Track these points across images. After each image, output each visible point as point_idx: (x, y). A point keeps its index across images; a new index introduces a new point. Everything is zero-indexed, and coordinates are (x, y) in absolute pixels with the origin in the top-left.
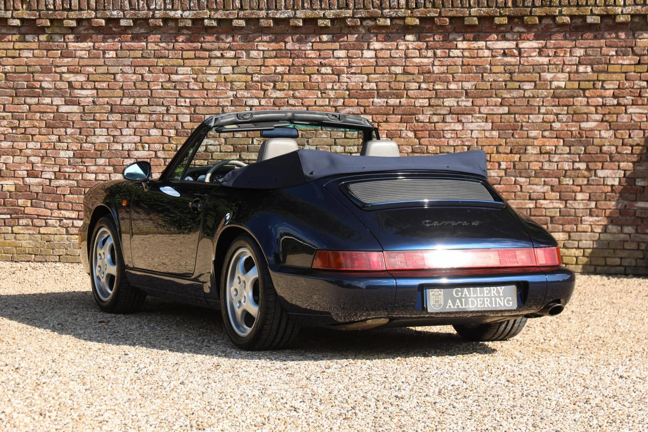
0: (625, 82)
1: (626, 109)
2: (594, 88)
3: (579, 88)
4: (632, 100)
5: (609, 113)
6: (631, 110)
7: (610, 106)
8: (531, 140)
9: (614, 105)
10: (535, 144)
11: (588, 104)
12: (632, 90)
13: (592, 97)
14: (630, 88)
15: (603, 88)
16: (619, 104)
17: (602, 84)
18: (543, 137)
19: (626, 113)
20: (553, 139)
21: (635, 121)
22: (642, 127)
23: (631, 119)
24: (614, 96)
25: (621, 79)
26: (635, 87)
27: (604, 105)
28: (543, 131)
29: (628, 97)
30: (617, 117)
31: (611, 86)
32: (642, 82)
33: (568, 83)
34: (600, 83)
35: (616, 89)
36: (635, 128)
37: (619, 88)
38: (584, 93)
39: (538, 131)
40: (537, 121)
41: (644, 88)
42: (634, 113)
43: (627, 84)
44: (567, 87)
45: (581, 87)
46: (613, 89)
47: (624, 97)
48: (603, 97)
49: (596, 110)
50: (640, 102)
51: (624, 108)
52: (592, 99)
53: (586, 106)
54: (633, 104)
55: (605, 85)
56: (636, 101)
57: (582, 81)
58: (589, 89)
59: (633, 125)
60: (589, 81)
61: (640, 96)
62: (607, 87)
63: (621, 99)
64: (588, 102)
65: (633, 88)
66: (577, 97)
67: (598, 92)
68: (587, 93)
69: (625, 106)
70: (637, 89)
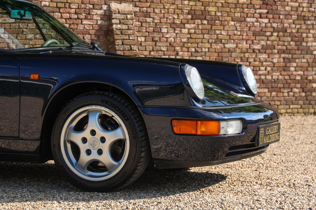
0: (82, 5)
1: (82, 22)
2: (65, 7)
3: (57, 7)
4: (85, 16)
5: (73, 24)
6: (85, 22)
7: (73, 19)
8: (28, 41)
9: (75, 19)
10: (30, 43)
11: (62, 17)
12: (85, 10)
13: (64, 13)
14: (84, 8)
15: (70, 7)
16: (78, 18)
17: (69, 5)
18: (36, 38)
19: (82, 24)
20: (41, 40)
21: (86, 29)
22: (90, 33)
23: (84, 28)
24: (76, 13)
25: (79, 2)
26: (87, 8)
27: (70, 18)
28: (35, 35)
29: (83, 14)
30: (77, 26)
31: (74, 7)
32: (90, 5)
33: (51, 3)
34: (68, 4)
35: (77, 9)
36: (86, 33)
37: (78, 8)
38: (59, 10)
39: (32, 35)
40: (32, 27)
41: (91, 9)
42: (86, 24)
43: (83, 6)
44: (50, 6)
45: (58, 6)
46: (75, 9)
47: (81, 14)
48: (69, 13)
49: (66, 21)
50: (89, 18)
51: (80, 21)
52: (64, 14)
53: (60, 18)
54: (85, 19)
55: (71, 6)
56: (87, 17)
57: (59, 2)
58: (62, 8)
59: (86, 32)
60: (62, 3)
61: (89, 14)
62: (72, 7)
63: (79, 15)
64: (61, 16)
65: (85, 9)
66: (56, 12)
67: (68, 10)
68: (61, 10)
69: (81, 19)
70: (88, 9)
